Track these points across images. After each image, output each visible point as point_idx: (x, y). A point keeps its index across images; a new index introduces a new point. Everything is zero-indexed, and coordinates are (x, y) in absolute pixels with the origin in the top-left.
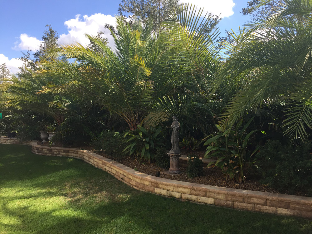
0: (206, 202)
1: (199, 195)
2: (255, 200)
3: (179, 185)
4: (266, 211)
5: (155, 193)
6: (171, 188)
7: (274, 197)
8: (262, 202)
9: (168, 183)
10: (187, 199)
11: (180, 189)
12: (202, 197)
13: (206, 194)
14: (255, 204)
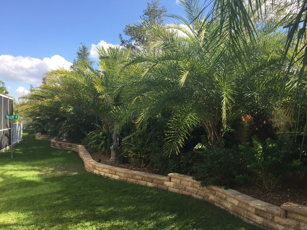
0: (115, 178)
1: (112, 174)
2: (137, 177)
3: (104, 167)
4: (142, 184)
5: (94, 173)
6: (100, 169)
7: (146, 175)
8: (140, 178)
9: (99, 166)
10: (107, 177)
11: (105, 170)
12: (114, 175)
13: (116, 173)
14: (137, 179)
